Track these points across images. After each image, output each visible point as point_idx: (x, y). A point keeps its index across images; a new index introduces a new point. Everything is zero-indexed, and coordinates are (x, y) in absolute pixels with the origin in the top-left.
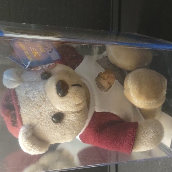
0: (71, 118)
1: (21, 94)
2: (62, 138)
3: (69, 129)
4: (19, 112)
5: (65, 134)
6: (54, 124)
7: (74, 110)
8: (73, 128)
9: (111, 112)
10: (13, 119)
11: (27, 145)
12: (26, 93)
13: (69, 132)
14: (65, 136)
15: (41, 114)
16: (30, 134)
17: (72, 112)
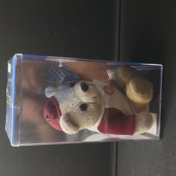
0: (91, 107)
1: (58, 97)
2: (87, 122)
3: (91, 115)
4: (59, 107)
5: (89, 119)
6: (81, 111)
7: (93, 102)
8: (93, 114)
9: (116, 108)
10: (55, 114)
11: (66, 125)
12: (62, 95)
13: (91, 117)
14: (89, 120)
15: (73, 106)
16: (67, 119)
17: (91, 103)
